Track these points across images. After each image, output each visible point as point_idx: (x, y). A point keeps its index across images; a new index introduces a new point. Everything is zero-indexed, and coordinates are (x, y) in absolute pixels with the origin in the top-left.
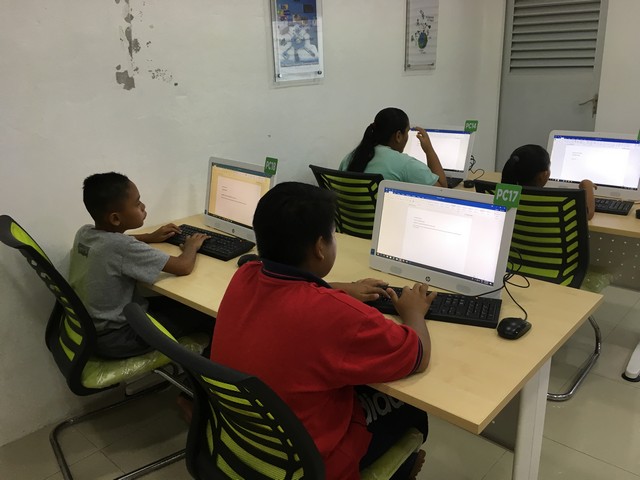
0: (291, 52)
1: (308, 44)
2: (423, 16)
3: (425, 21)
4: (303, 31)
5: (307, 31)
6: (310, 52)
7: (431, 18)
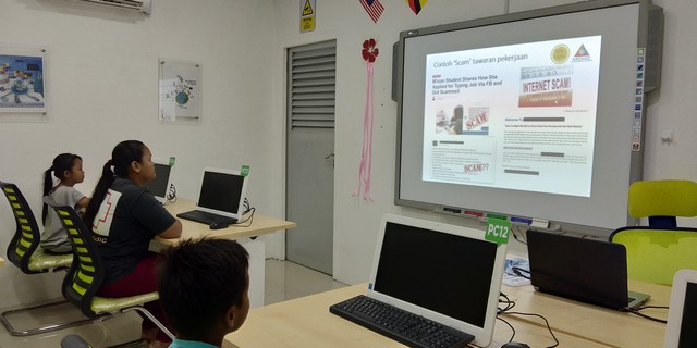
0: (11, 98)
1: (32, 93)
2: (181, 80)
3: (185, 83)
4: (26, 83)
5: (32, 83)
6: (34, 98)
7: (194, 83)
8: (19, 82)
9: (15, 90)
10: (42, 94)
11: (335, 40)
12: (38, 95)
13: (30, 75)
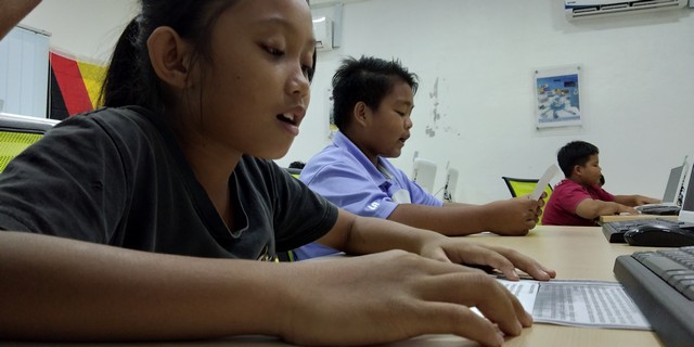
5: (568, 98)
6: (570, 112)
8: (557, 99)
9: (554, 107)
10: (578, 107)
12: (575, 109)
13: (567, 92)
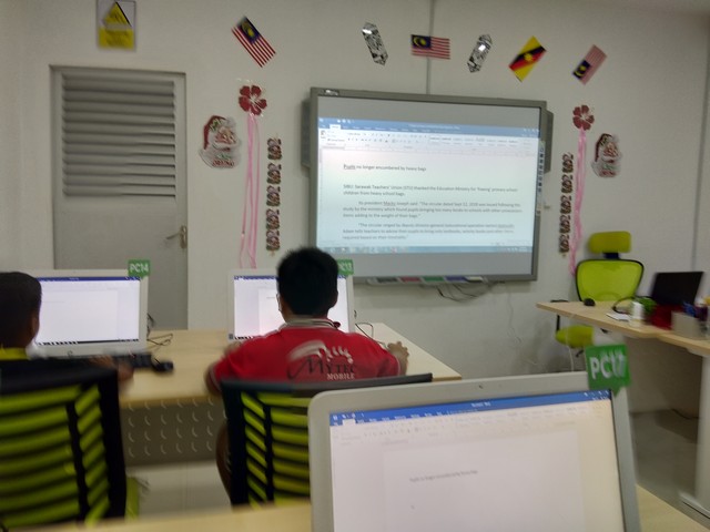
11: (184, 74)
